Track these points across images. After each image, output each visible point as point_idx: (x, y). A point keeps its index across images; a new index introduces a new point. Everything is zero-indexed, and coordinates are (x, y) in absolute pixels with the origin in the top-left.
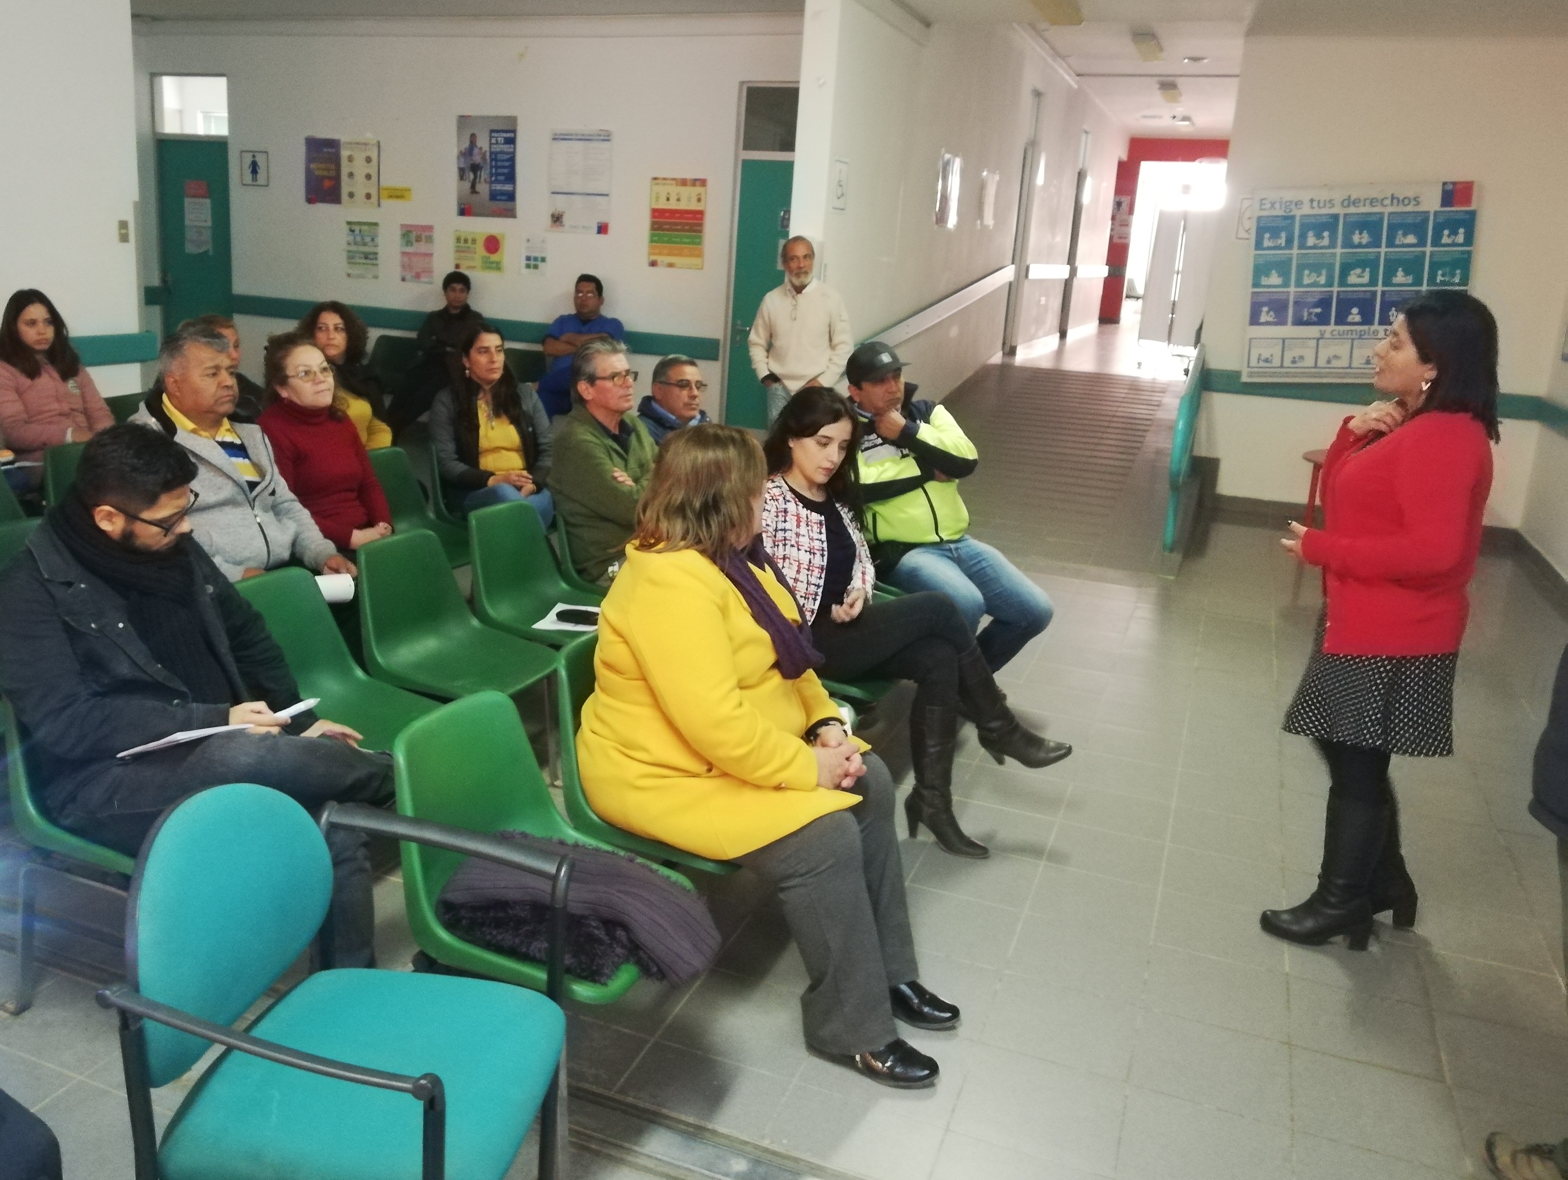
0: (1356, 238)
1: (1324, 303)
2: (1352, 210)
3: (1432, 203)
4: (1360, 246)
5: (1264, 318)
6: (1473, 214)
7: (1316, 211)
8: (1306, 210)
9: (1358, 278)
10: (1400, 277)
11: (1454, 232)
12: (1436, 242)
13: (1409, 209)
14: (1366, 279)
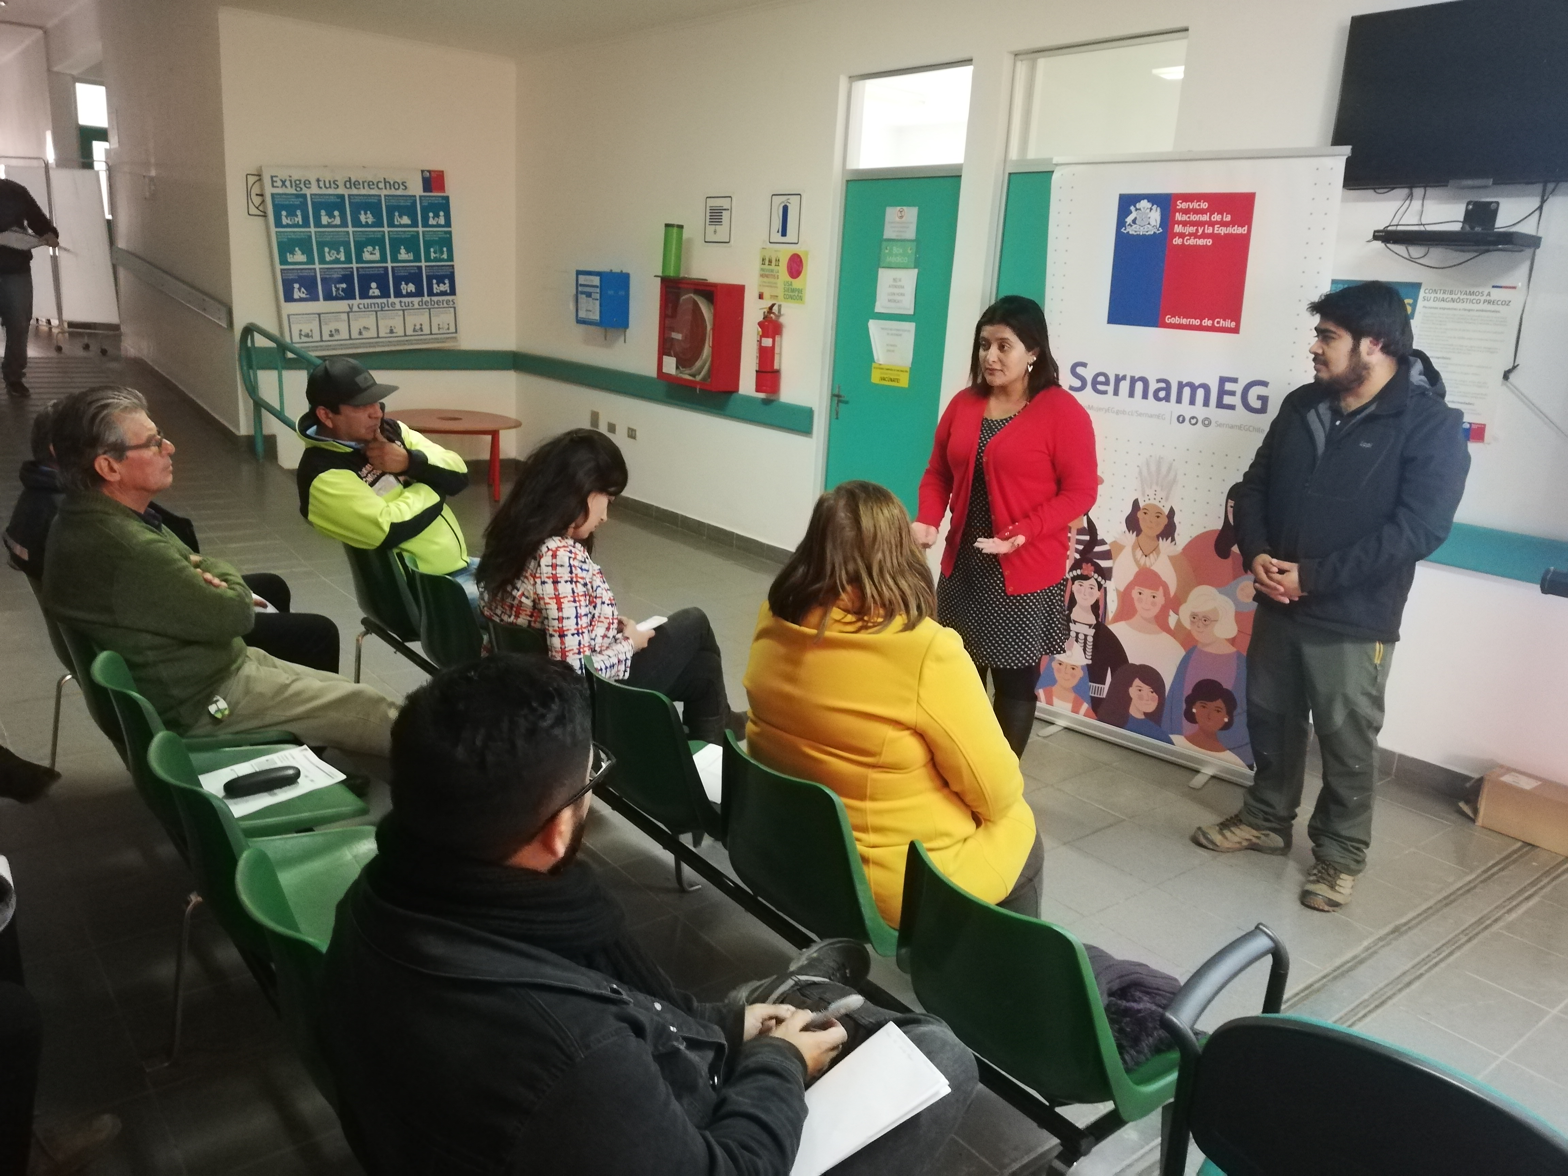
0: (363, 218)
1: (347, 278)
2: (354, 191)
3: (416, 188)
4: (367, 225)
5: (297, 295)
6: (447, 198)
7: (324, 191)
8: (315, 190)
9: (371, 255)
10: (403, 255)
11: (437, 216)
12: (426, 224)
13: (400, 192)
14: (377, 256)
